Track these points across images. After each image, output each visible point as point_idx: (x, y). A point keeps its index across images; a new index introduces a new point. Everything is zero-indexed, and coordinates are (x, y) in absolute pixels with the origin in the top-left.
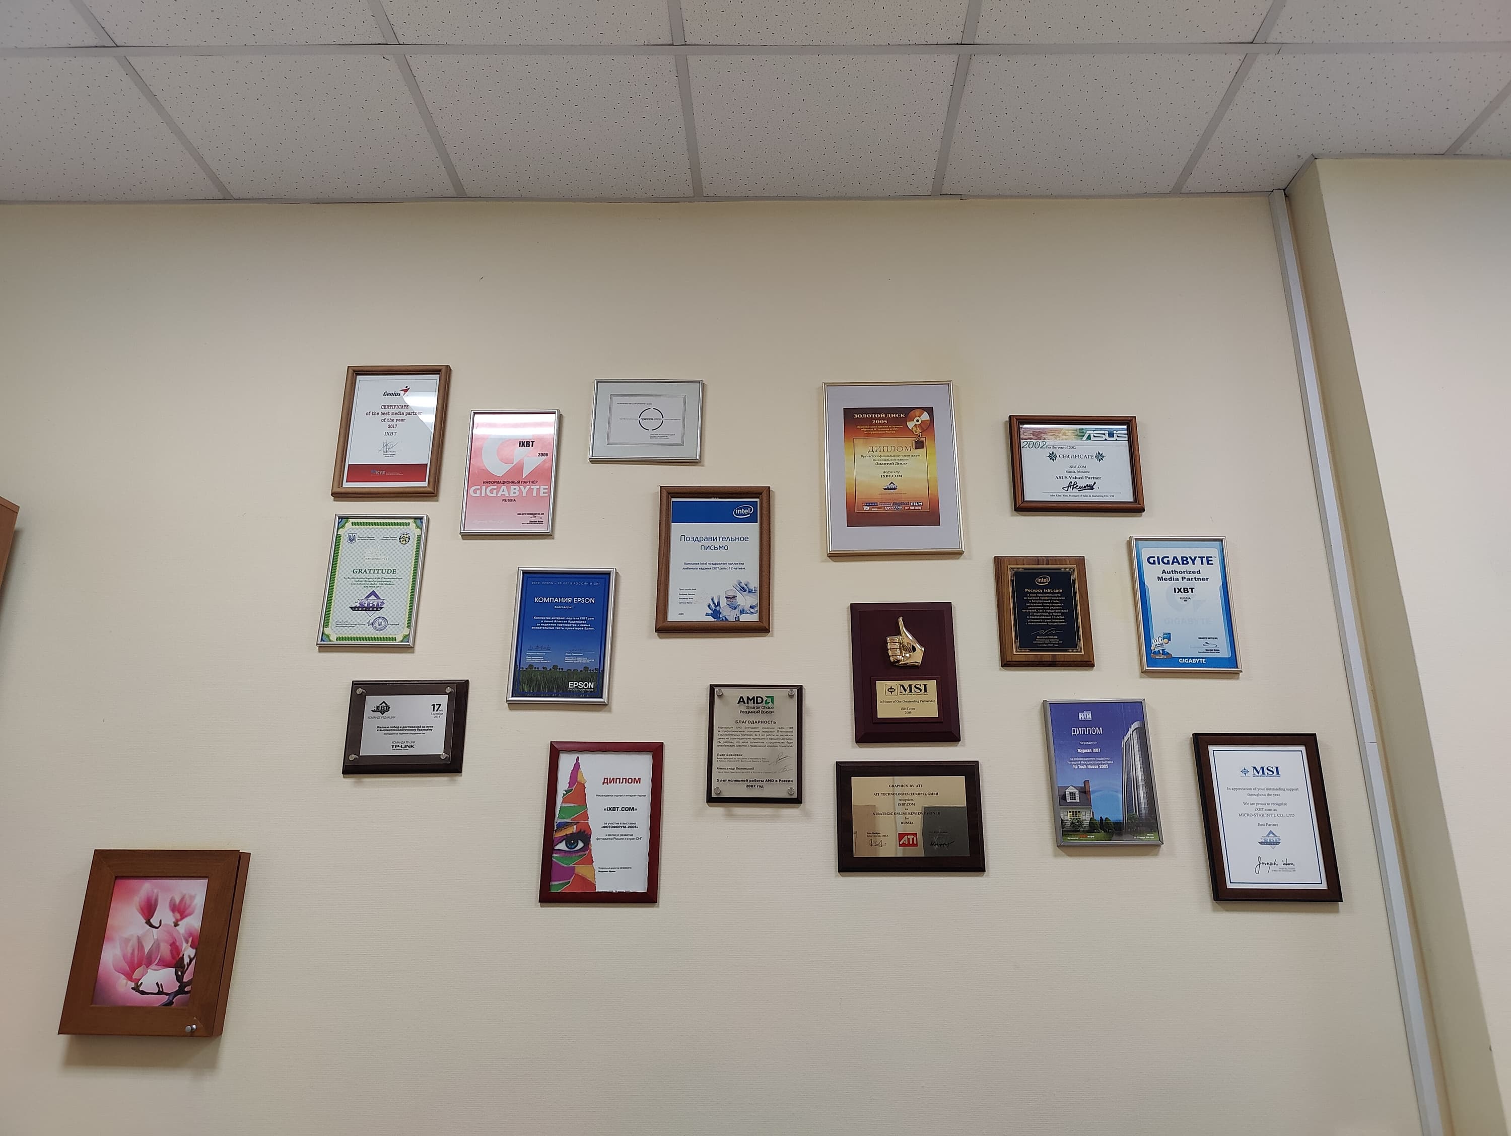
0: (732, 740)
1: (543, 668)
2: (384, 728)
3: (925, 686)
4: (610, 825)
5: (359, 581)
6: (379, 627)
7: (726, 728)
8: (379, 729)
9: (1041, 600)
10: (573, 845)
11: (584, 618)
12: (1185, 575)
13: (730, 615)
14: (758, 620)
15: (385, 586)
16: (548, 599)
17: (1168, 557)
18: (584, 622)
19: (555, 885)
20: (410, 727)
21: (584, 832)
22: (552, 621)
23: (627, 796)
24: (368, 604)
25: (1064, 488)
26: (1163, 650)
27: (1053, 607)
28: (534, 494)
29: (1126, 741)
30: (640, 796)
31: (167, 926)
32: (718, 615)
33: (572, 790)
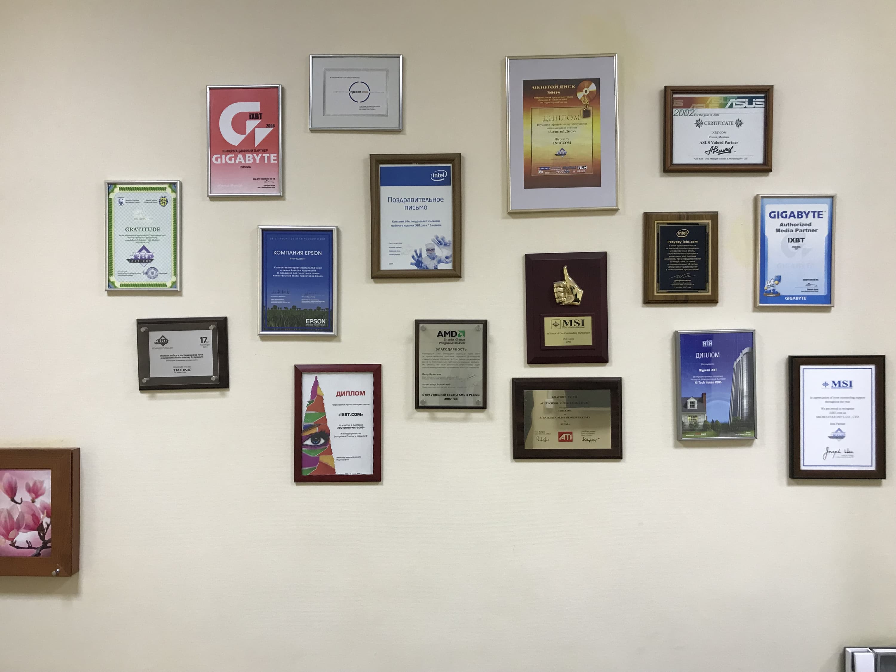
0: (433, 363)
1: (285, 308)
2: (166, 356)
3: (583, 321)
4: (343, 426)
5: (131, 238)
6: (151, 275)
7: (428, 354)
8: (162, 357)
9: (680, 250)
10: (317, 441)
11: (314, 268)
12: (800, 228)
13: (430, 264)
14: (452, 268)
15: (153, 242)
16: (285, 251)
17: (786, 212)
18: (314, 271)
19: (305, 470)
20: (186, 355)
21: (325, 431)
22: (289, 270)
23: (355, 405)
24: (141, 257)
25: (706, 152)
26: (774, 290)
27: (689, 256)
28: (266, 161)
29: (737, 362)
30: (366, 405)
31: (27, 502)
32: (420, 264)
33: (313, 401)
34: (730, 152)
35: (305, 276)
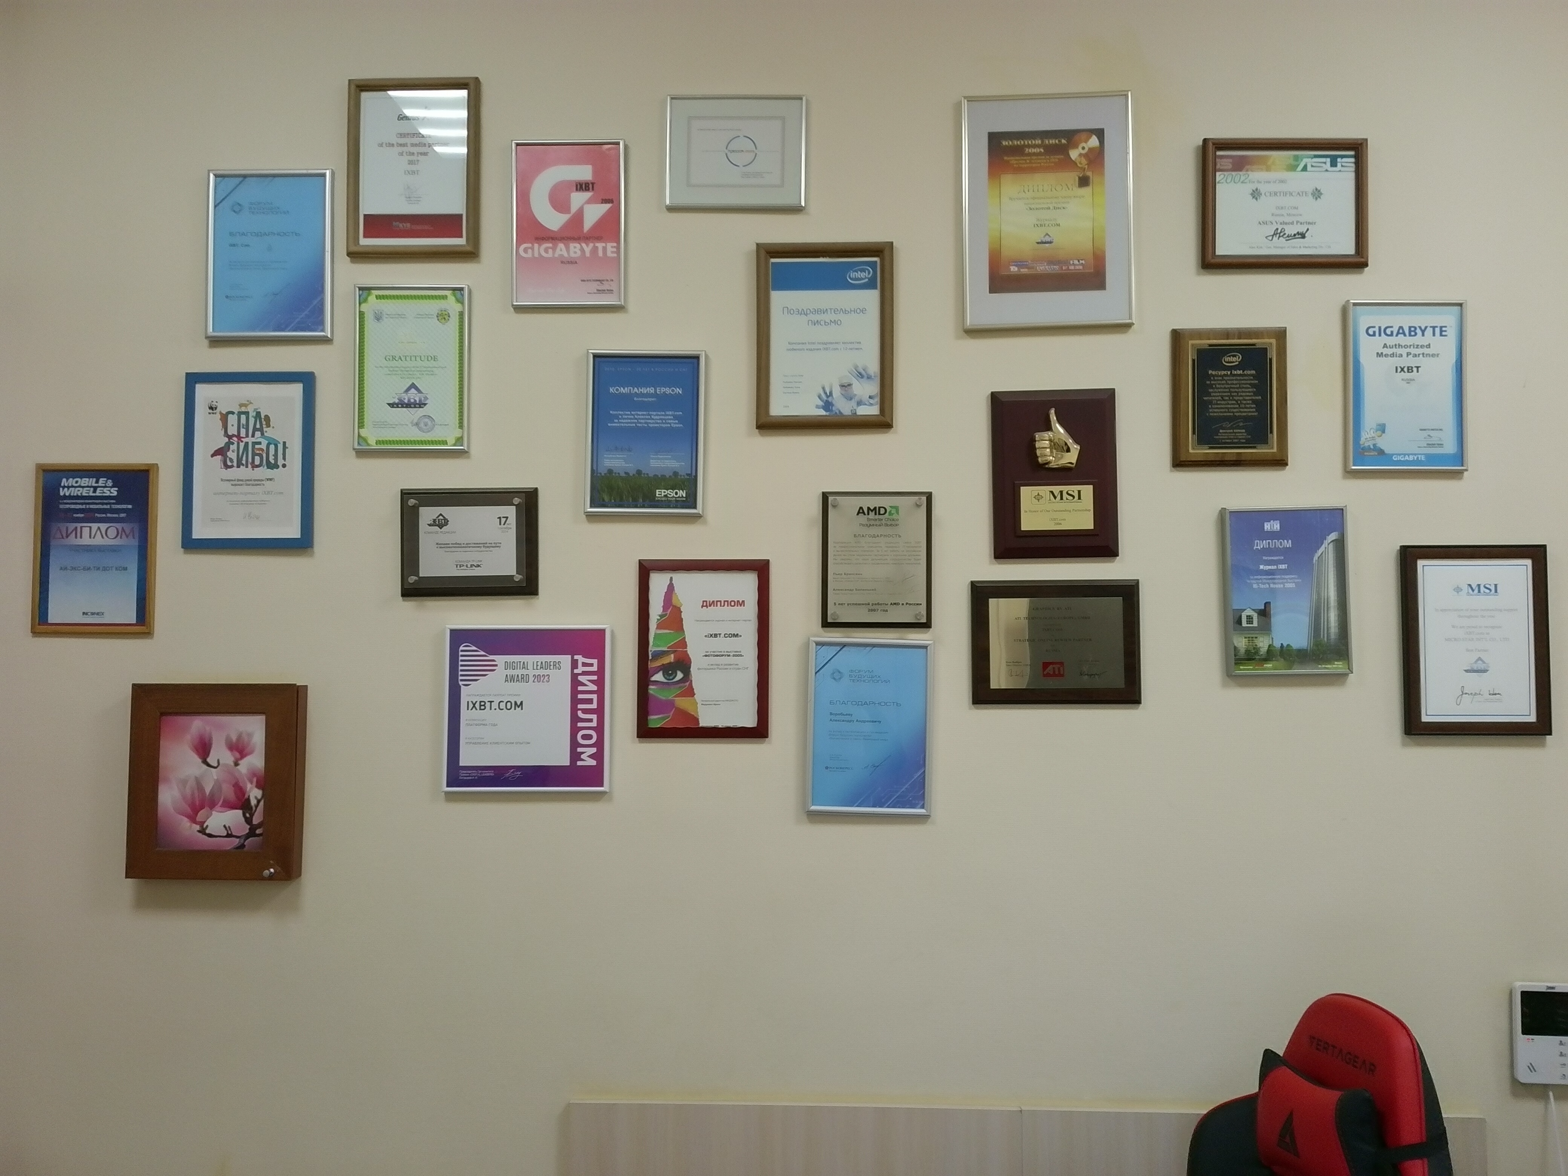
0: (849, 558)
1: (626, 473)
2: (444, 544)
3: (1079, 492)
4: (712, 653)
5: (394, 370)
6: (424, 427)
7: (842, 543)
8: (438, 546)
9: (1228, 384)
10: (671, 676)
12: (1414, 351)
13: (844, 408)
14: (878, 414)
15: (427, 377)
16: (626, 388)
17: (1392, 327)
18: (670, 417)
19: (654, 719)
20: (475, 544)
21: (684, 660)
22: (632, 417)
23: (730, 621)
24: (409, 400)
25: (1268, 238)
26: (1374, 445)
27: (1242, 394)
28: (600, 254)
29: (1319, 554)
30: (745, 621)
31: (226, 765)
32: (830, 407)
33: (667, 614)
34: (1303, 236)
35: (656, 425)
